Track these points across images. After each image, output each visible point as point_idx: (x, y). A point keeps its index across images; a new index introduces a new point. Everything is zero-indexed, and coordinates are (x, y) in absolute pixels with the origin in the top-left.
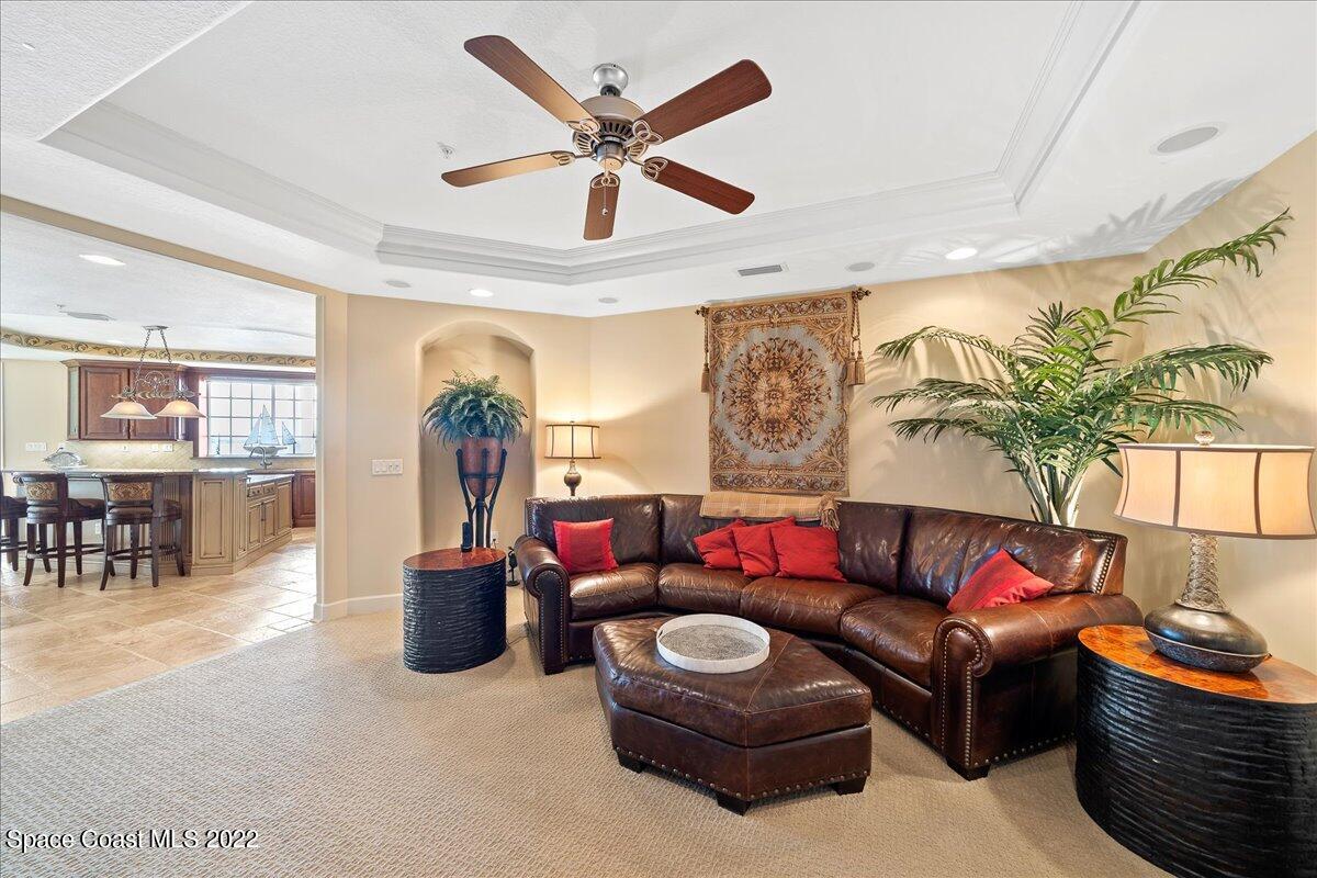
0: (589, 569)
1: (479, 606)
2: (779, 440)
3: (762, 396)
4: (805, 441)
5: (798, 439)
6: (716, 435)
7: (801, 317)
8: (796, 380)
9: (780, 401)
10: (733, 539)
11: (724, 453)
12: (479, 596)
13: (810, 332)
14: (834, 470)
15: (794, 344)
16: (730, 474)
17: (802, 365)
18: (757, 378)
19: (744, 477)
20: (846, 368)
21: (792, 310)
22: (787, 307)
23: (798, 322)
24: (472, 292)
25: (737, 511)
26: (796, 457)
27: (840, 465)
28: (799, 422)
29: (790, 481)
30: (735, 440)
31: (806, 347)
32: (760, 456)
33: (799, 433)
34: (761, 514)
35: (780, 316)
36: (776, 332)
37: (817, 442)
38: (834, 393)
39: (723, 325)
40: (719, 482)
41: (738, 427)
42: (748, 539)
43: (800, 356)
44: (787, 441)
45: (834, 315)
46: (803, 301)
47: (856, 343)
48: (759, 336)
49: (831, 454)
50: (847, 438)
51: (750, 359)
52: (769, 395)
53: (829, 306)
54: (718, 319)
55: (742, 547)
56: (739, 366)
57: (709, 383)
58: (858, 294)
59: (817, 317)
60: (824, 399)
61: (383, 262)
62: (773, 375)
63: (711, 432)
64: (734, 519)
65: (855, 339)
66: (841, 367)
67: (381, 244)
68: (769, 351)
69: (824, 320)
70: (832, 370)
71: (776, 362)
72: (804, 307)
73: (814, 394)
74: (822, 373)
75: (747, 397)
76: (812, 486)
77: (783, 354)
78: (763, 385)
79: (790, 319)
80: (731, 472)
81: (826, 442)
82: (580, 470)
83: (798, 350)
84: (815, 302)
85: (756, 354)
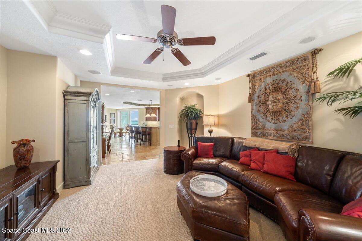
0: (204, 156)
1: (175, 160)
2: (278, 119)
3: (270, 102)
4: (290, 119)
5: (286, 119)
6: (254, 118)
7: (287, 69)
8: (285, 95)
9: (278, 104)
10: (250, 154)
11: (257, 124)
12: (175, 158)
13: (291, 74)
14: (304, 132)
15: (284, 80)
16: (259, 131)
17: (287, 88)
18: (269, 96)
19: (264, 133)
20: (310, 86)
21: (282, 67)
22: (280, 67)
23: (285, 71)
24: (185, 84)
25: (256, 145)
26: (286, 126)
27: (308, 130)
28: (287, 112)
29: (283, 135)
30: (261, 119)
31: (289, 81)
32: (270, 125)
33: (287, 116)
34: (264, 147)
35: (277, 70)
36: (276, 77)
37: (295, 120)
38: (304, 98)
39: (256, 79)
40: (255, 134)
41: (262, 115)
42: (255, 156)
43: (287, 85)
44: (281, 119)
45: (303, 64)
46: (287, 62)
47: (315, 74)
48: (269, 80)
49: (303, 125)
50: (311, 118)
51: (266, 89)
52: (273, 102)
53: (300, 61)
54: (254, 77)
55: (253, 158)
56: (262, 92)
57: (251, 99)
58: (315, 52)
59: (295, 67)
60: (298, 101)
61: (164, 82)
62: (274, 94)
63: (251, 117)
64: (254, 148)
65: (314, 73)
66: (307, 86)
67: (163, 78)
68: (273, 85)
69: (298, 68)
70: (302, 88)
71: (276, 89)
72: (288, 64)
73: (293, 100)
74: (297, 90)
75: (265, 103)
76: (293, 138)
77: (279, 85)
78: (271, 98)
79: (282, 71)
80: (260, 131)
81: (300, 120)
82: (213, 128)
83: (286, 83)
84: (293, 62)
85: (268, 87)
